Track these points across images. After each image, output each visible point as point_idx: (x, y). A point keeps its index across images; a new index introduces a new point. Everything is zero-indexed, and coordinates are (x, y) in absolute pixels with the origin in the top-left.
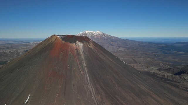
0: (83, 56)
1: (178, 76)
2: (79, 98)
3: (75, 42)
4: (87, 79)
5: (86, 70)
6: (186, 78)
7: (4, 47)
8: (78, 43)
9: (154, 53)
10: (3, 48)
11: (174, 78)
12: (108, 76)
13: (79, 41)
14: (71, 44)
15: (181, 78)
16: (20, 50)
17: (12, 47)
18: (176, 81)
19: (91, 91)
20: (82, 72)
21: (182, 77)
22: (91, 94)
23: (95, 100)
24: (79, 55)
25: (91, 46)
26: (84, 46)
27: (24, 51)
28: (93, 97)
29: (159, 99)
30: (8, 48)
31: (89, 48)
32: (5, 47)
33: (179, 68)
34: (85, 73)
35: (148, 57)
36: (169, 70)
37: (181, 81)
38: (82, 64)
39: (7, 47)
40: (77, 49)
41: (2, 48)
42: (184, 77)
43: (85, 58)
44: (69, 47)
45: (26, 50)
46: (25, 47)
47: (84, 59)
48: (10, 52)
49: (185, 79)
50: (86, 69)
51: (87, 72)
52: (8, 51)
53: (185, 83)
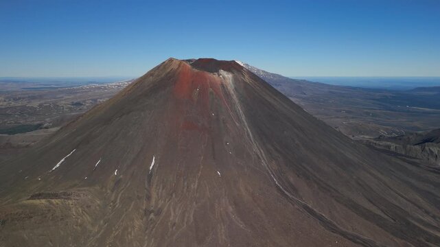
0: (235, 97)
1: (418, 147)
2: (239, 163)
3: (217, 71)
4: (248, 135)
5: (245, 121)
6: (435, 150)
7: (22, 96)
8: (222, 72)
9: (366, 110)
10: (23, 98)
11: (410, 150)
12: (285, 132)
13: (224, 70)
14: (211, 75)
15: (423, 150)
16: (64, 102)
17: (41, 97)
18: (414, 156)
19: (259, 154)
20: (237, 124)
21: (427, 148)
22: (259, 158)
23: (267, 169)
24: (228, 95)
25: (247, 79)
26: (235, 80)
27: (73, 105)
28: (264, 163)
29: (379, 175)
30: (34, 98)
31: (245, 83)
32: (27, 96)
33: (420, 135)
34: (244, 125)
35: (353, 118)
36: (400, 139)
37: (424, 155)
38: (236, 111)
39: (30, 95)
40: (222, 84)
41: (20, 98)
42: (431, 148)
43: (239, 100)
44: (208, 80)
45: (75, 101)
46: (72, 96)
47: (237, 101)
48: (40, 105)
49: (432, 152)
50: (243, 118)
51: (246, 124)
52: (35, 104)
53: (432, 160)
